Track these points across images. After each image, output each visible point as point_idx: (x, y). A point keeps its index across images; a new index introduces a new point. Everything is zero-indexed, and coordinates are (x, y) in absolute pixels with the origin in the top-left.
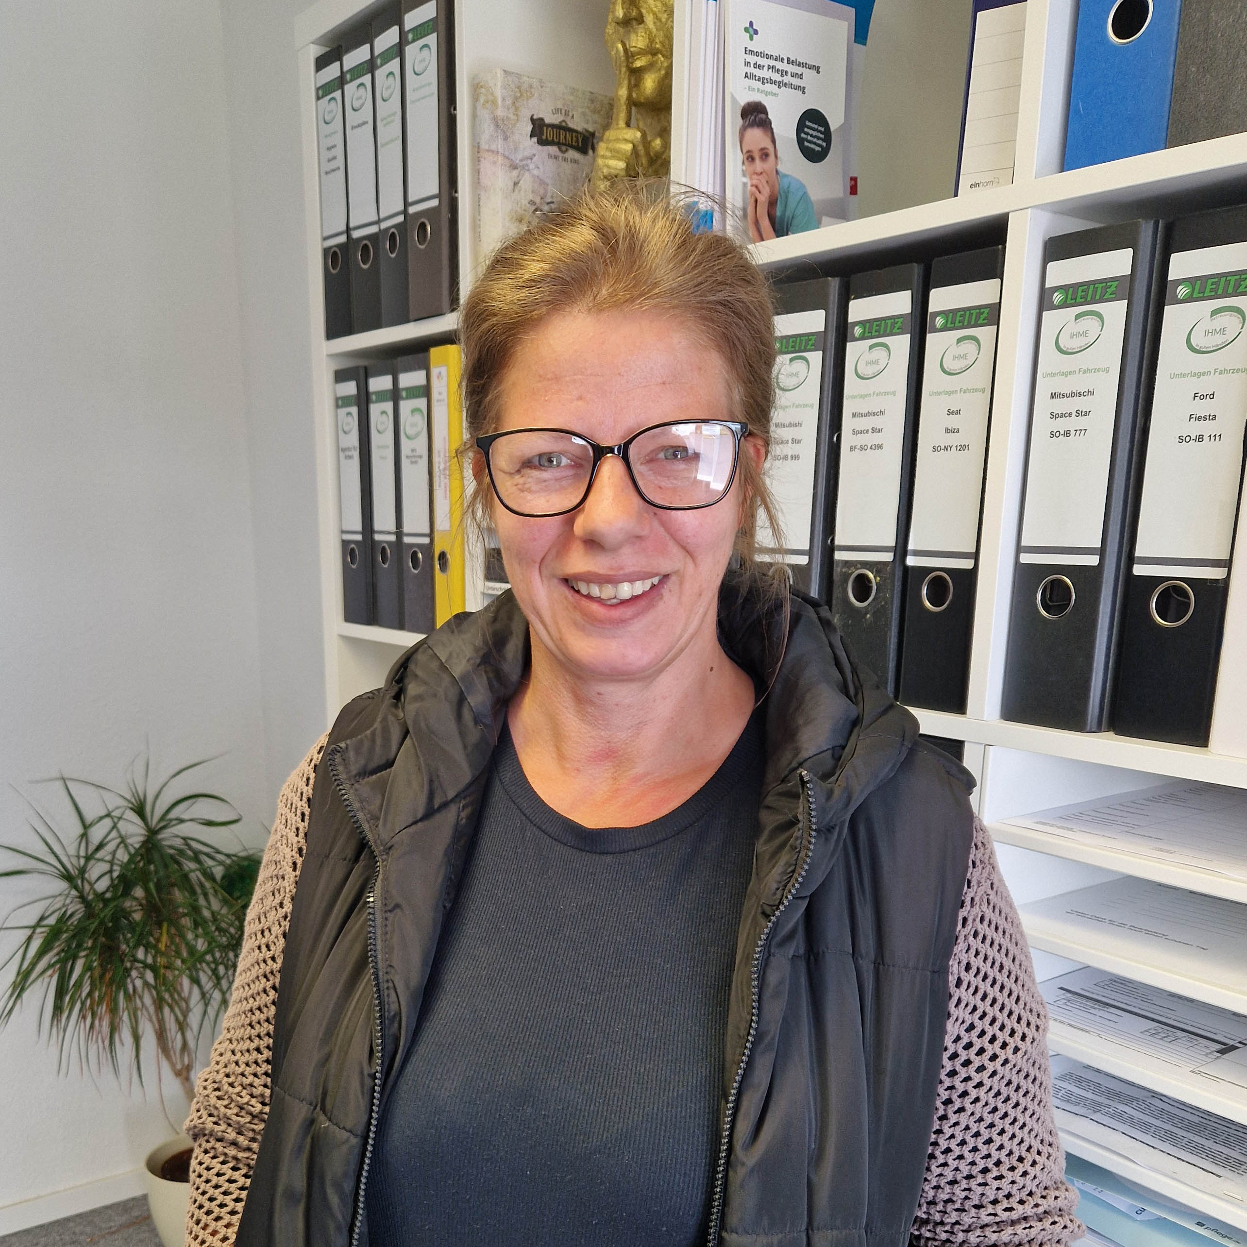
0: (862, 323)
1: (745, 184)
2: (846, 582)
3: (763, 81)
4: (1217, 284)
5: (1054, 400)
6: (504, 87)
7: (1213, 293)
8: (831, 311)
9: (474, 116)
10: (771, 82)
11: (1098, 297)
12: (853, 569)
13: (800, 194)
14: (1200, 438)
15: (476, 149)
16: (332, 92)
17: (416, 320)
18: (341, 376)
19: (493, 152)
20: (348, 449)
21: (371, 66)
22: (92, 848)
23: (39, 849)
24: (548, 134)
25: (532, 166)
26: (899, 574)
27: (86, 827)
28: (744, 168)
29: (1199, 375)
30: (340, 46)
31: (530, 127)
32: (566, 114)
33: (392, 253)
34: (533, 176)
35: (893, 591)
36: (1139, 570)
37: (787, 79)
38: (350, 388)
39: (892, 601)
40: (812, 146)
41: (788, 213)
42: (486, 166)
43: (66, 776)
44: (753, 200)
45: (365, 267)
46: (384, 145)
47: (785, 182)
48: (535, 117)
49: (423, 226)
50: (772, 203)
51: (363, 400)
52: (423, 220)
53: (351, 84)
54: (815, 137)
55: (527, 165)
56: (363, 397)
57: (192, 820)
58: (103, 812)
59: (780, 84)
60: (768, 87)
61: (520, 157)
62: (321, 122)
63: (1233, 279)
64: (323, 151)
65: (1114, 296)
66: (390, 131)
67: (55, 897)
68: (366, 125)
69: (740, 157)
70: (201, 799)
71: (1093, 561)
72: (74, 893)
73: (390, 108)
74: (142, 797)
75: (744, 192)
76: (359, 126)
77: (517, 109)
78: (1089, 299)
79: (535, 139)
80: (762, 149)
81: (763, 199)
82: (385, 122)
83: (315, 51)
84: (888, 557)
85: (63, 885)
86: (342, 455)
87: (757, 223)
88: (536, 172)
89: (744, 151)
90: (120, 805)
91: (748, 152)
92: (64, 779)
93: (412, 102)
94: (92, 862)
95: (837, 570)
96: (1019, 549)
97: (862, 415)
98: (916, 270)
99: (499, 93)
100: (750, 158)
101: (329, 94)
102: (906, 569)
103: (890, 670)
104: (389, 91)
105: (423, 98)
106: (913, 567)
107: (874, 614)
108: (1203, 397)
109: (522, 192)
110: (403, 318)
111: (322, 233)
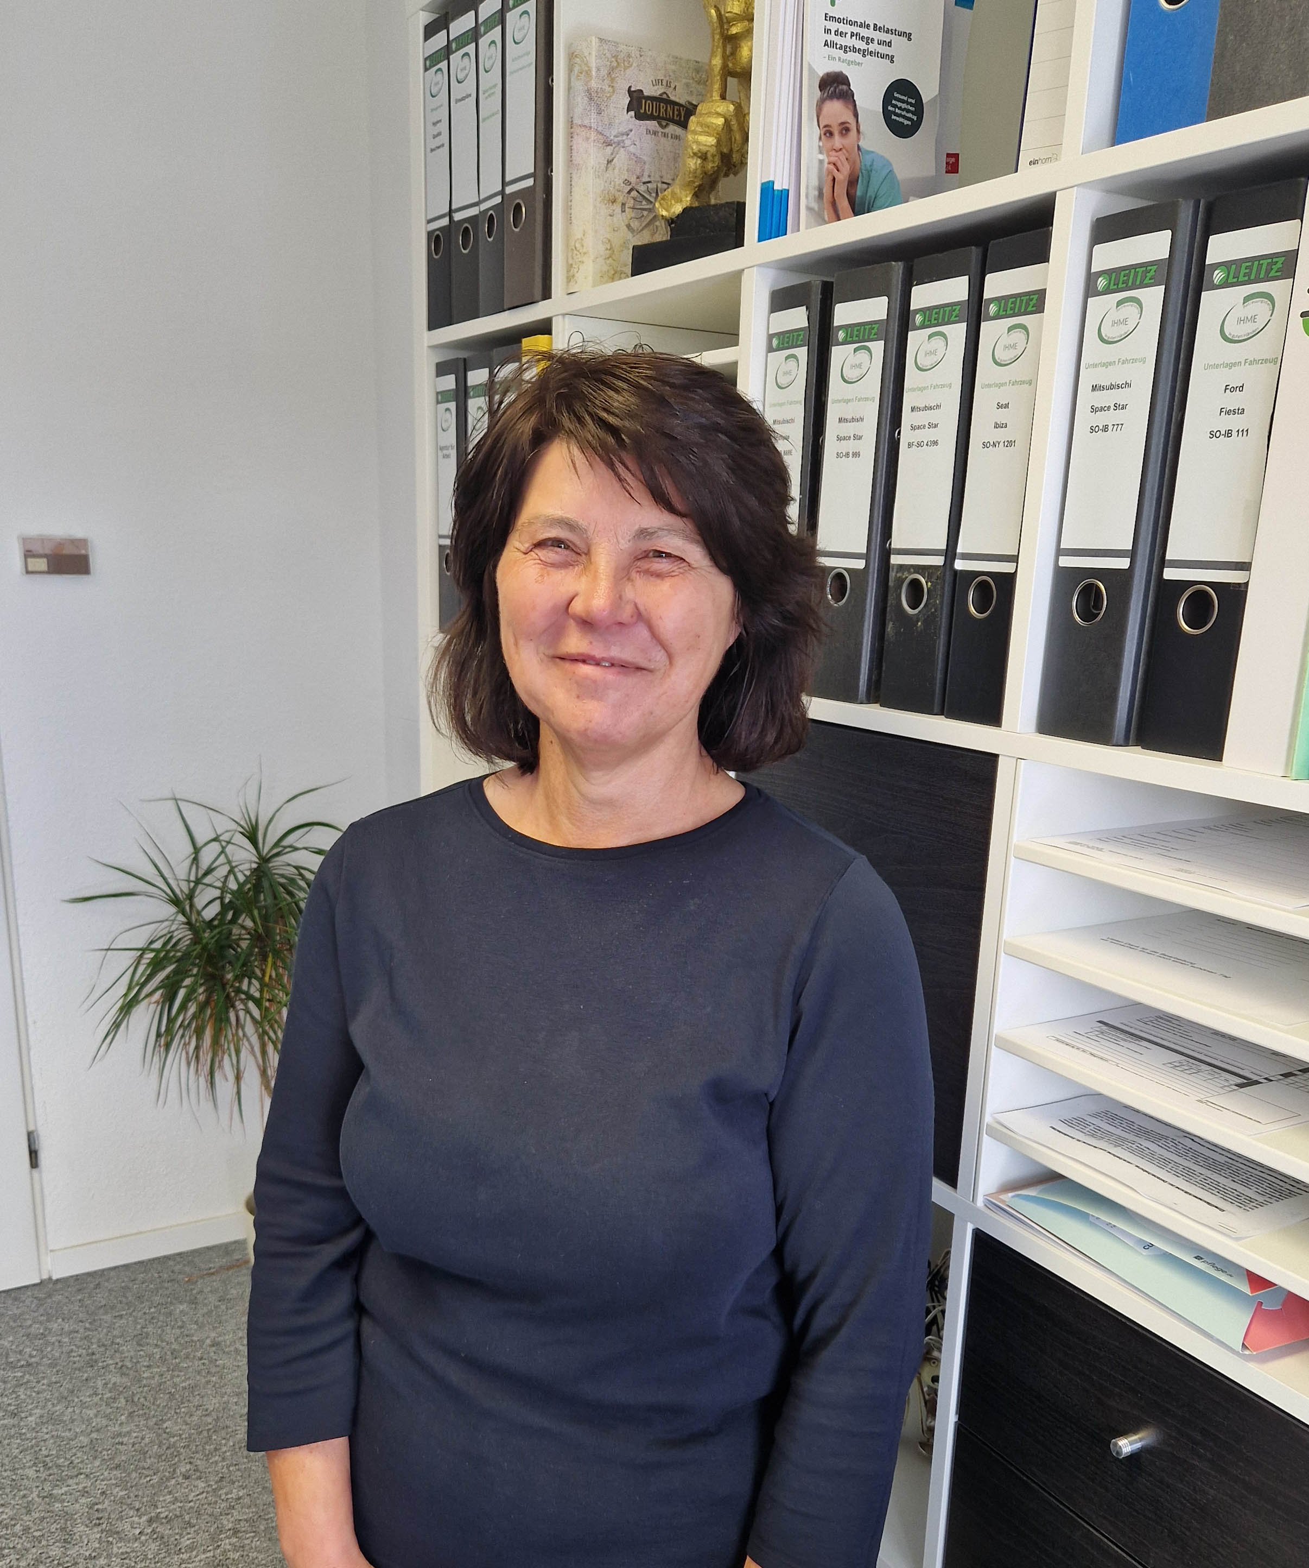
0: (922, 311)
1: (821, 162)
2: (900, 587)
3: (845, 49)
4: (1250, 268)
5: (1096, 393)
6: (599, 57)
7: (1246, 278)
8: (893, 299)
9: (569, 89)
10: (854, 50)
11: (1138, 283)
12: (906, 574)
13: (884, 173)
14: (1229, 434)
15: (571, 123)
16: (439, 63)
17: (509, 309)
18: (442, 369)
19: (585, 126)
20: (446, 448)
21: (474, 35)
22: (201, 873)
23: (148, 872)
24: (646, 107)
25: (628, 142)
26: (948, 578)
27: (197, 850)
28: (821, 144)
29: (1231, 365)
30: (447, 13)
31: (627, 100)
32: (668, 85)
33: (490, 237)
34: (629, 153)
35: (942, 596)
36: (1170, 574)
37: (872, 47)
38: (449, 382)
39: (942, 608)
40: (901, 120)
41: (871, 193)
42: (578, 142)
43: (178, 796)
44: (831, 178)
45: (464, 252)
46: (484, 120)
47: (867, 160)
48: (633, 89)
49: (518, 207)
50: (852, 182)
51: (461, 394)
52: (518, 201)
53: (457, 53)
54: (903, 110)
55: (623, 141)
56: (462, 394)
57: (306, 848)
58: (214, 836)
59: (864, 53)
60: (851, 56)
61: (614, 132)
62: (428, 94)
63: (1265, 262)
64: (429, 125)
65: (1152, 281)
66: (491, 105)
67: (162, 921)
68: (470, 98)
69: (817, 132)
70: (316, 827)
71: (1124, 563)
72: (181, 918)
73: (491, 79)
74: (254, 822)
75: (820, 169)
76: (463, 99)
77: (613, 80)
78: (1130, 284)
79: (632, 113)
80: (843, 123)
81: (842, 177)
82: (487, 95)
83: (424, 18)
84: (939, 561)
85: (172, 909)
86: (440, 454)
87: (834, 204)
88: (632, 149)
89: (821, 127)
90: (229, 828)
91: (825, 126)
92: (176, 800)
93: (511, 73)
94: (200, 887)
95: (892, 575)
96: (1060, 552)
97: (919, 409)
98: (974, 252)
99: (593, 62)
100: (828, 133)
101: (436, 65)
102: (956, 572)
103: (938, 681)
104: (491, 62)
105: (521, 69)
106: (961, 571)
107: (924, 622)
108: (1233, 389)
109: (616, 171)
110: (499, 309)
111: (426, 216)
